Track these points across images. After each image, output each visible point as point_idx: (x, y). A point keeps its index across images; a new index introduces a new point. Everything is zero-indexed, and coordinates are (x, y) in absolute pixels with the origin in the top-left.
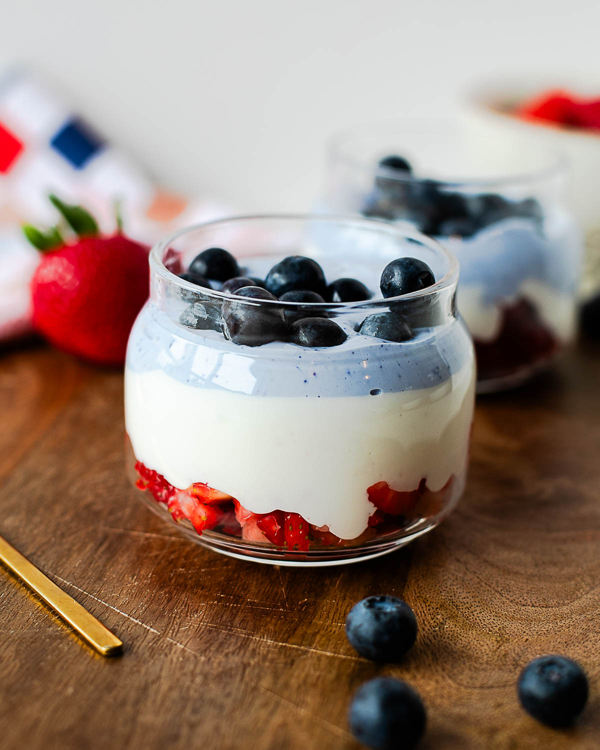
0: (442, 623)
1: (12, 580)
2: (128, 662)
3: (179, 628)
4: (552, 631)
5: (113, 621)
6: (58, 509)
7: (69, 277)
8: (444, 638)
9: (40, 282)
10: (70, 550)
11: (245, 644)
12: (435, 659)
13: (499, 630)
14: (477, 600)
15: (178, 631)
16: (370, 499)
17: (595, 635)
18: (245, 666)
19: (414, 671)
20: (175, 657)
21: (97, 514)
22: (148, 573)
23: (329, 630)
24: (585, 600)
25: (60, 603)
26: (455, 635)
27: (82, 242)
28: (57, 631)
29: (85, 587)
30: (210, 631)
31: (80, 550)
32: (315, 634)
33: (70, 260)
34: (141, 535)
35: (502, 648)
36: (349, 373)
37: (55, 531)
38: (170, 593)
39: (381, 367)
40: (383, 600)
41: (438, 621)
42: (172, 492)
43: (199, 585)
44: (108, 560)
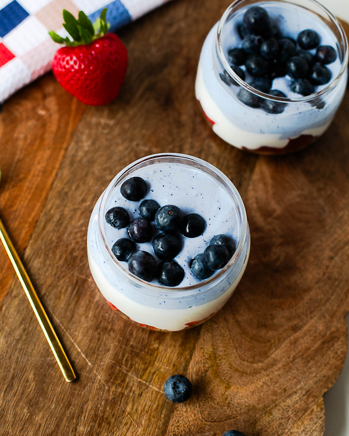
0: (207, 371)
3: (100, 363)
6: (58, 254)
8: (205, 382)
10: (61, 292)
11: (125, 378)
12: (198, 397)
18: (123, 395)
19: (187, 406)
20: (96, 386)
21: (75, 260)
23: (160, 371)
26: (210, 380)
30: (112, 367)
31: (65, 293)
36: (180, 302)
39: (196, 298)
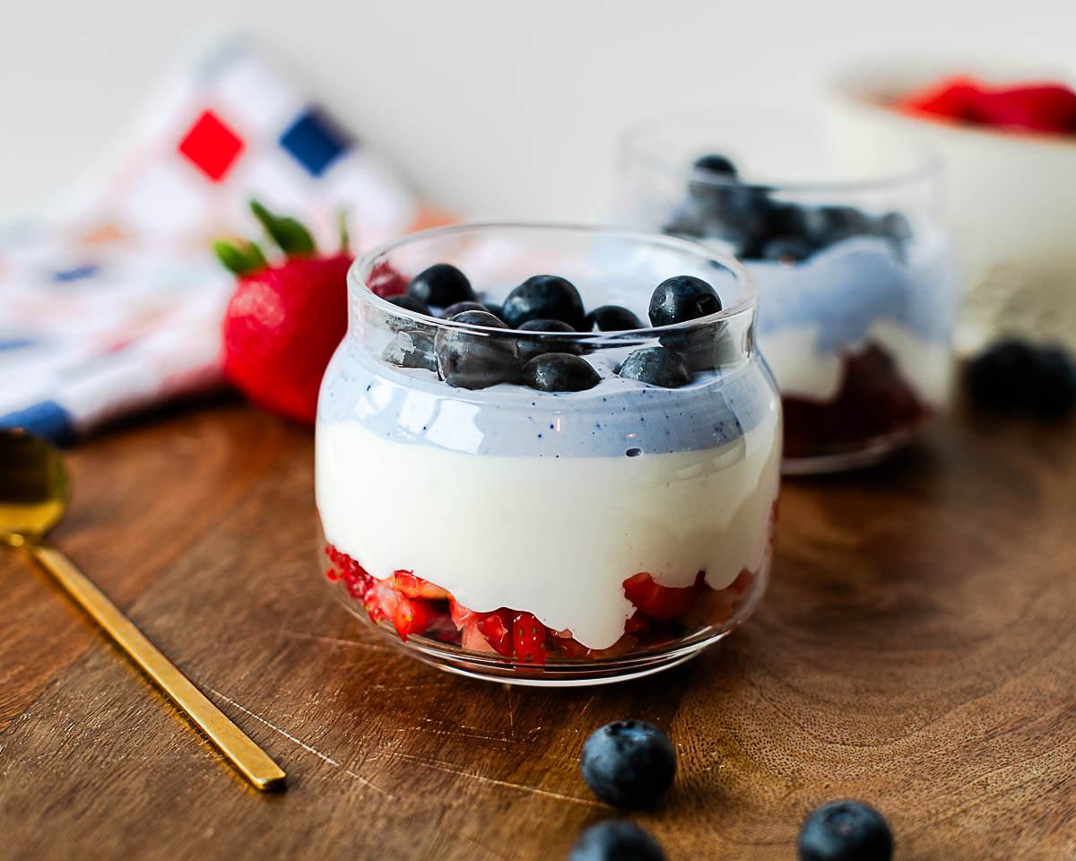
0: (716, 763)
1: (155, 694)
2: (292, 799)
3: (365, 759)
4: (864, 776)
5: (279, 748)
6: (229, 607)
7: (271, 309)
8: (717, 781)
9: (233, 315)
10: (236, 659)
11: (450, 781)
12: (700, 806)
13: (792, 773)
14: (768, 734)
15: (363, 762)
16: (627, 596)
17: (922, 782)
18: (445, 809)
20: (354, 795)
21: (279, 615)
22: (333, 689)
23: (563, 767)
24: (915, 738)
25: (211, 722)
26: (732, 777)
27: (291, 263)
28: (204, 759)
29: (249, 705)
30: (405, 764)
31: (249, 660)
32: (544, 772)
33: (273, 286)
34: (332, 642)
35: (793, 795)
36: (598, 426)
37: (220, 636)
38: (360, 715)
39: (642, 419)
40: (631, 726)
41: (711, 759)
42: (370, 584)
43: (399, 706)
44: (285, 672)
